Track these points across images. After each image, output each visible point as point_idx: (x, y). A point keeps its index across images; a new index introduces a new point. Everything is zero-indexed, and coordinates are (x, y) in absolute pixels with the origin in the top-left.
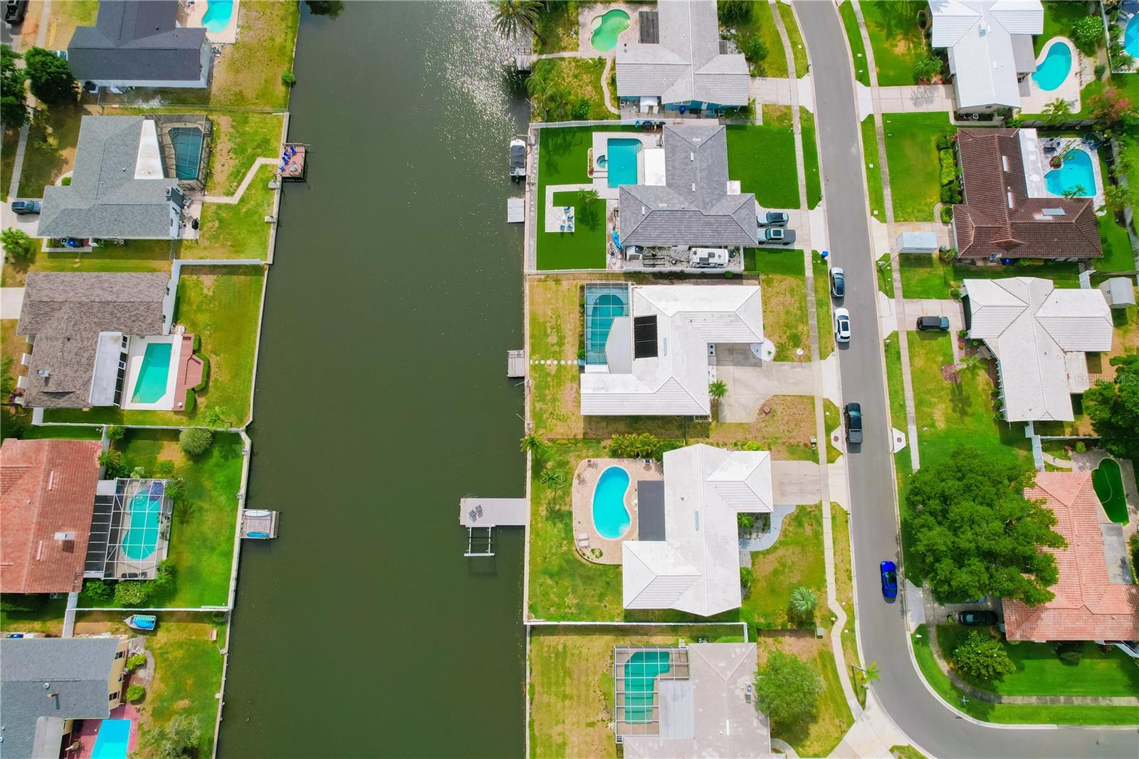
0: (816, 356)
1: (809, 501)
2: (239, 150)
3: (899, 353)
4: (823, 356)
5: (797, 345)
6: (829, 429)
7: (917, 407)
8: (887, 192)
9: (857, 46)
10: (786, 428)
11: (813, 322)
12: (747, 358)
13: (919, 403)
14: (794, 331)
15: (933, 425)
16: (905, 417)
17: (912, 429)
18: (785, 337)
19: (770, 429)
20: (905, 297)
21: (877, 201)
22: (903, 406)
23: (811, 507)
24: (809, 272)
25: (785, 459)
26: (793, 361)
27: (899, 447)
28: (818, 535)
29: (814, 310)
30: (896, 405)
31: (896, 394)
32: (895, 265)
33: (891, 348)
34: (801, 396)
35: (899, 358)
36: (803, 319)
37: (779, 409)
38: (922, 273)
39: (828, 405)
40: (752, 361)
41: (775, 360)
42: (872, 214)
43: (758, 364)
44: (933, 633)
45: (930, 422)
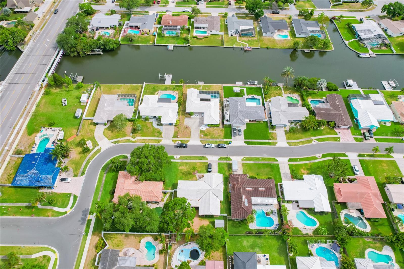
0: (201, 139)
1: (163, 135)
2: (249, 41)
3: (201, 160)
4: (201, 141)
5: (204, 135)
6: (181, 141)
7: (186, 162)
8: (252, 162)
9: (302, 160)
10: (182, 131)
11: (211, 140)
12: (201, 124)
13: (187, 163)
14: (208, 135)
15: (180, 166)
16: (183, 159)
17: (180, 161)
18: (207, 133)
19: (182, 128)
20: (218, 163)
21: (249, 159)
22: (186, 159)
23: (162, 135)
24: (225, 140)
25: (174, 130)
26: (200, 134)
27: (175, 156)
28: (155, 136)
29: (214, 140)
30: (186, 157)
31: (190, 158)
32: (228, 162)
33: (204, 158)
34: (190, 135)
35: (200, 160)
36: (212, 137)
37: (187, 130)
38: (226, 168)
39: (188, 141)
40: (200, 125)
41: (200, 130)
42: (244, 157)
43: (199, 126)
44: (125, 160)
45: (181, 165)
